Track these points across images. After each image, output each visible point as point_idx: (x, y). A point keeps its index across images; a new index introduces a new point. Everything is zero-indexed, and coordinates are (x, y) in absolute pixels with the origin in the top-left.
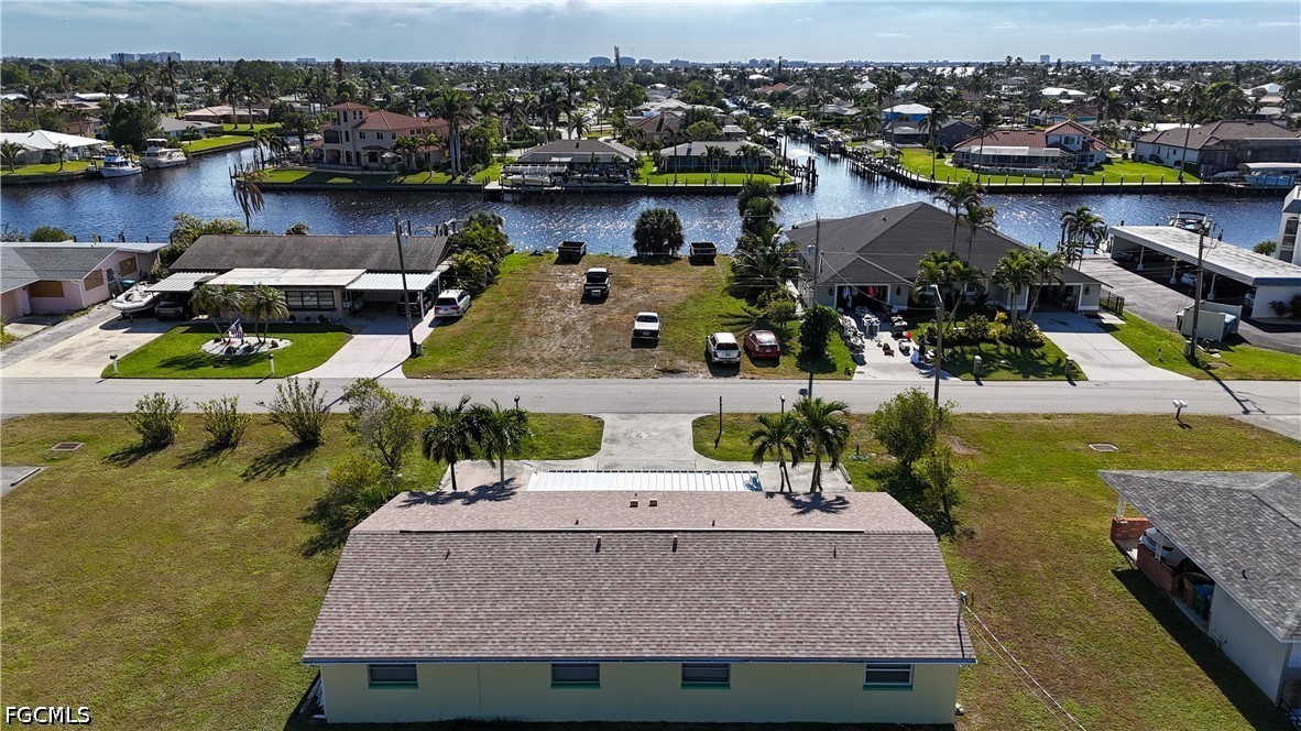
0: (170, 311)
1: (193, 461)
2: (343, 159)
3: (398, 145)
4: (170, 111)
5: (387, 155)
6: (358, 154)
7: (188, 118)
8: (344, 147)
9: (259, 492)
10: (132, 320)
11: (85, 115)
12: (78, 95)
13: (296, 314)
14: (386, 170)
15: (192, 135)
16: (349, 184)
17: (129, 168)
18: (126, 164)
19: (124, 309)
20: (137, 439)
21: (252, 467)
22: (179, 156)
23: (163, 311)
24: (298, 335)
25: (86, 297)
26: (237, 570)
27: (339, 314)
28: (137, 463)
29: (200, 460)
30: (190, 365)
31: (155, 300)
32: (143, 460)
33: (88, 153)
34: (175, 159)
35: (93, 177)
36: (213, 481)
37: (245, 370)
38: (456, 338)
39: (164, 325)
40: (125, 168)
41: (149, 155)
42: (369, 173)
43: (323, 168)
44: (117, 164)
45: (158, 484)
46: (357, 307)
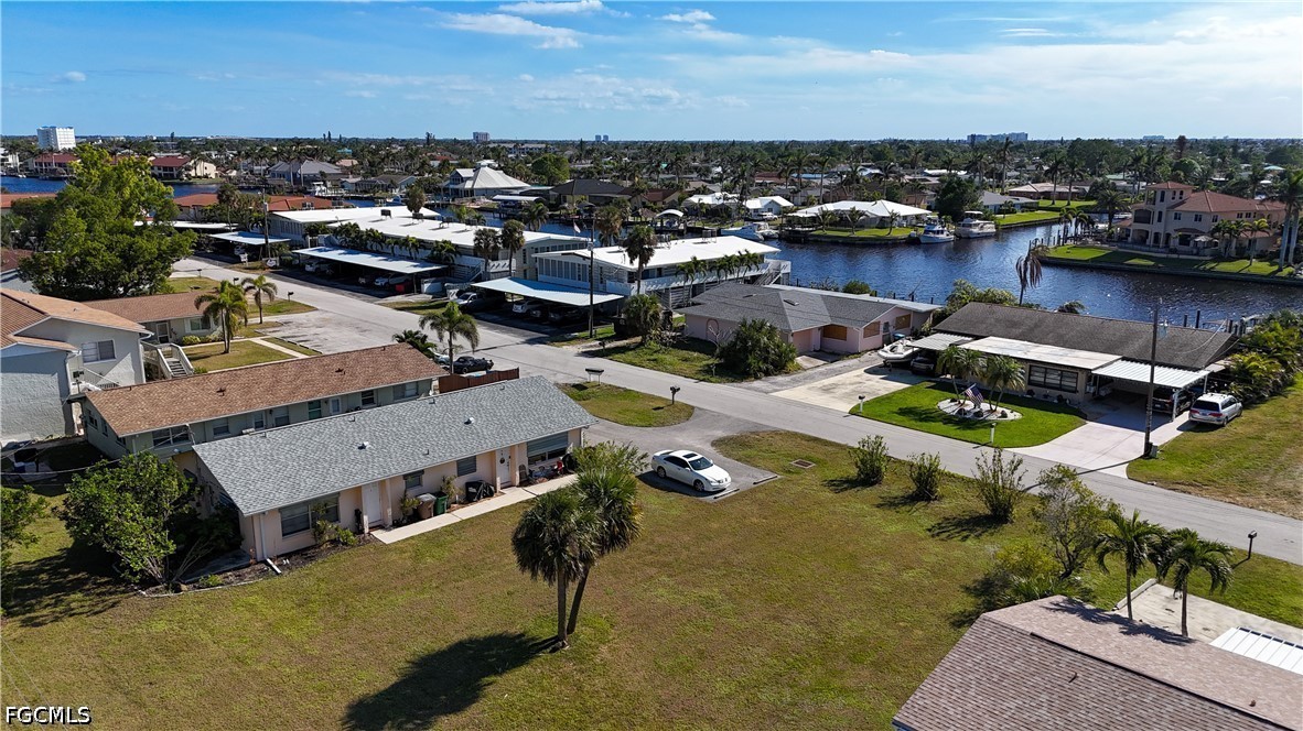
0: (923, 366)
1: (891, 504)
2: (1150, 240)
3: (1217, 229)
4: (998, 187)
5: (1202, 239)
6: (1168, 235)
7: (1011, 194)
8: (1154, 228)
9: (935, 550)
10: (891, 369)
11: (922, 188)
12: (926, 171)
13: (1035, 389)
14: (1197, 254)
15: (1008, 209)
16: (1149, 266)
17: (943, 236)
18: (942, 232)
19: (887, 359)
20: (853, 472)
21: (939, 524)
22: (990, 228)
23: (917, 365)
24: (1031, 410)
25: (863, 343)
26: (887, 616)
27: (1079, 397)
28: (847, 493)
29: (896, 505)
30: (921, 417)
31: (914, 355)
32: (853, 491)
33: (914, 222)
34: (985, 231)
35: (912, 242)
36: (900, 527)
37: (969, 433)
38: (1206, 448)
39: (914, 378)
40: (940, 236)
41: (964, 226)
42: (1175, 256)
43: (1125, 248)
44: (934, 232)
45: (856, 516)
46: (1103, 393)
